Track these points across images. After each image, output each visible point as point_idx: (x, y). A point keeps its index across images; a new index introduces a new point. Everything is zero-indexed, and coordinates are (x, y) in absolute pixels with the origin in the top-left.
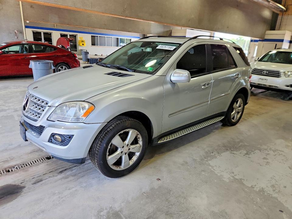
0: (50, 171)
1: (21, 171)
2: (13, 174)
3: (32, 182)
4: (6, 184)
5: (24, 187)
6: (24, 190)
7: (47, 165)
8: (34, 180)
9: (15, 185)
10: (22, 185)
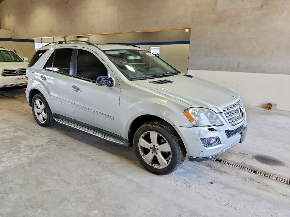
0: (231, 154)
1: (247, 165)
2: (253, 167)
3: (247, 155)
4: (262, 164)
5: (253, 156)
6: (254, 155)
7: (227, 157)
8: (244, 155)
9: (257, 160)
10: (253, 158)
